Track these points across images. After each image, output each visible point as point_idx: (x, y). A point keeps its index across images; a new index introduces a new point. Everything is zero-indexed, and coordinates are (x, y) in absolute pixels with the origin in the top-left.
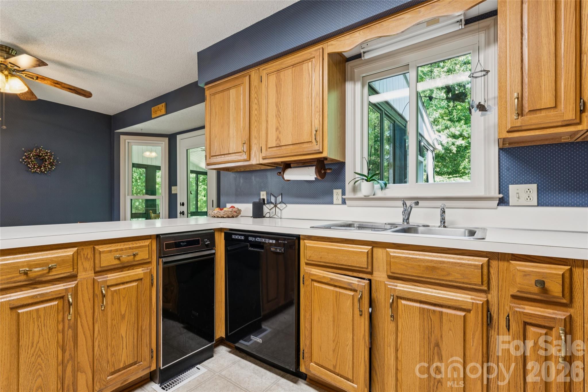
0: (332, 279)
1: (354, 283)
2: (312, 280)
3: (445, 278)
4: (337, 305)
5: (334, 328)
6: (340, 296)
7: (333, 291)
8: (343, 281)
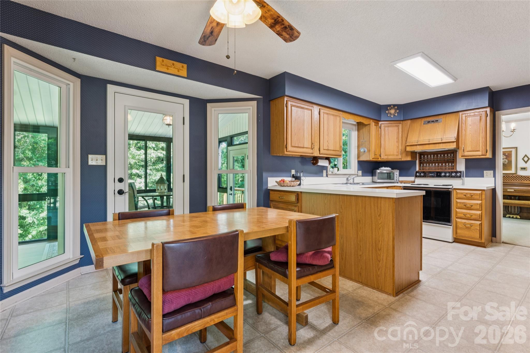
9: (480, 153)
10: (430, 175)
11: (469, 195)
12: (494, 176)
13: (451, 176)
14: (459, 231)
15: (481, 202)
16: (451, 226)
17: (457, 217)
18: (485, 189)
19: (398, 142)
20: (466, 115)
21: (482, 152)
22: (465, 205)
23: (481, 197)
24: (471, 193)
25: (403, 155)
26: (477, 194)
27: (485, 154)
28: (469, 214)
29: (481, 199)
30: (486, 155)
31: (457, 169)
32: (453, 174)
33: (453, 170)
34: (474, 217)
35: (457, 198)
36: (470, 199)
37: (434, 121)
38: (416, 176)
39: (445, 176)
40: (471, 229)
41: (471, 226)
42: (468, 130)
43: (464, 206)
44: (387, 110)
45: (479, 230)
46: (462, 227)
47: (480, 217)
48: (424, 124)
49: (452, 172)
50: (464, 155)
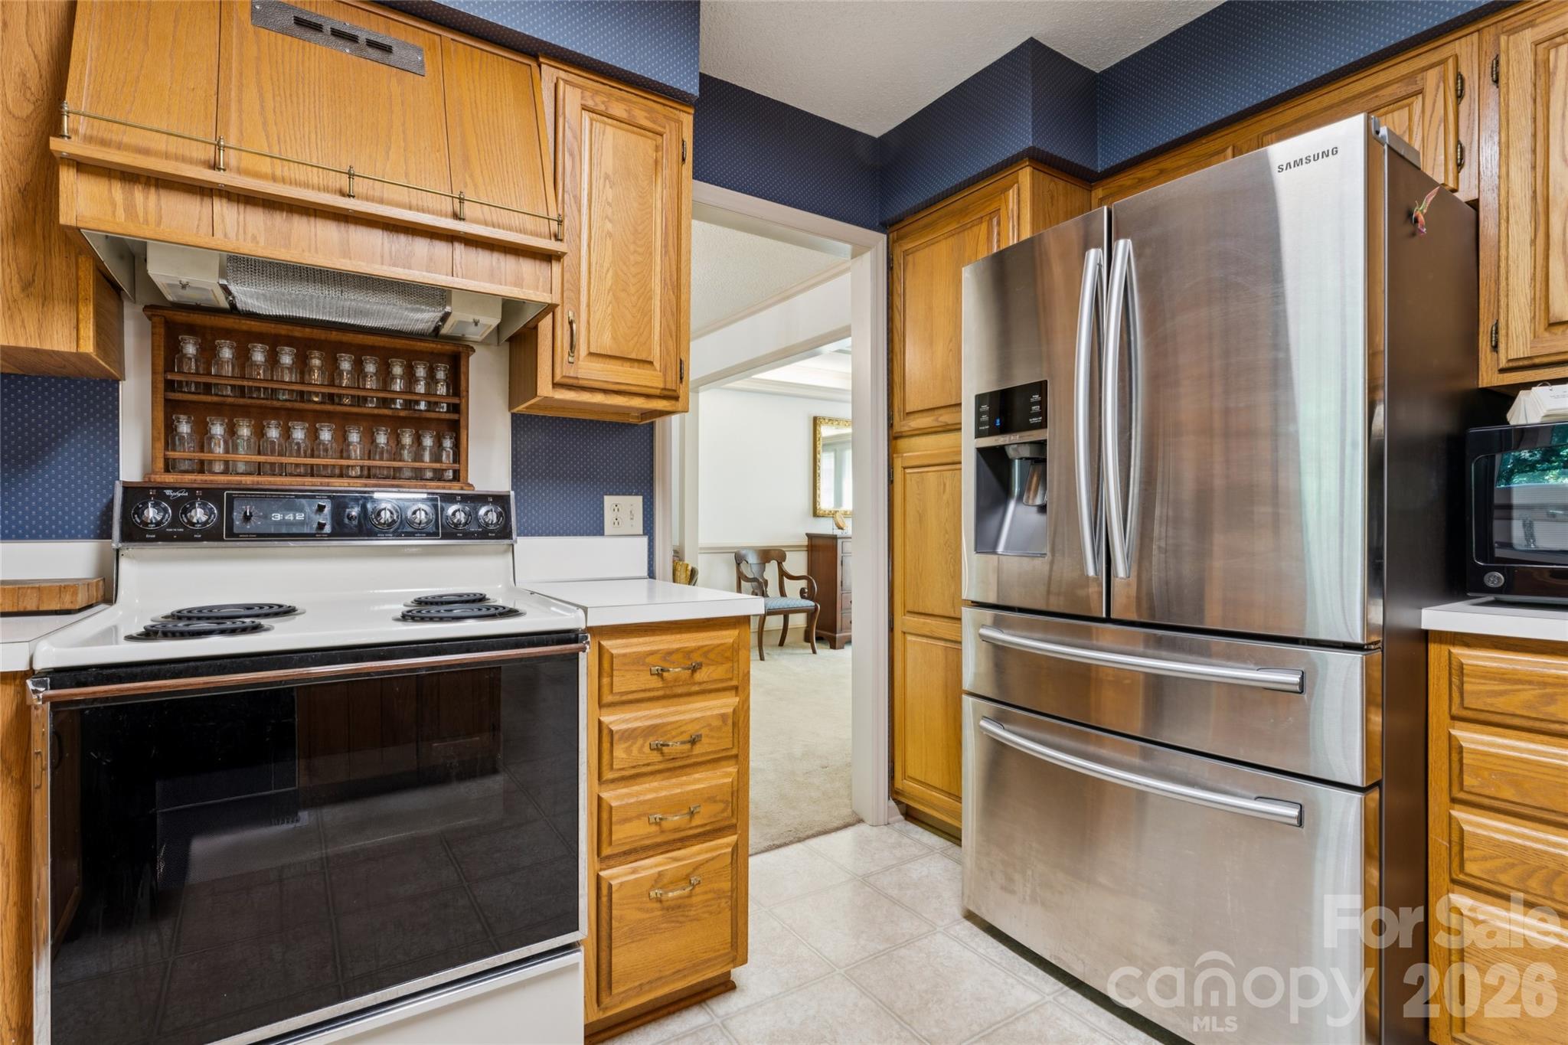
9: (655, 379)
10: (275, 518)
11: (678, 669)
12: (648, 527)
17: (608, 852)
20: (588, 96)
21: (664, 371)
22: (659, 748)
24: (686, 654)
27: (677, 392)
28: (679, 803)
29: (735, 681)
30: (678, 398)
34: (704, 816)
36: (688, 689)
37: (352, 39)
40: (692, 906)
41: (694, 887)
43: (654, 756)
46: (640, 915)
50: (577, 378)
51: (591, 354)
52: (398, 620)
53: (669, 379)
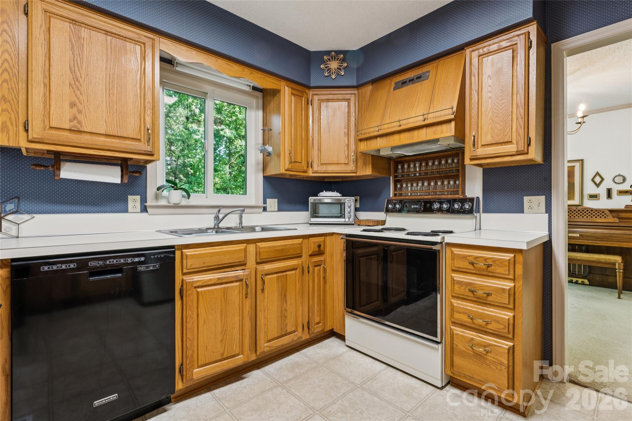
0: (219, 279)
1: (240, 275)
2: (195, 287)
3: (286, 254)
4: (224, 300)
5: (221, 321)
6: (228, 290)
7: (221, 288)
8: (230, 276)
9: (511, 148)
10: (413, 207)
11: (481, 265)
12: (548, 210)
13: (451, 211)
14: (457, 360)
15: (513, 285)
16: (440, 346)
17: (453, 320)
18: (524, 247)
19: (348, 135)
20: (481, 51)
21: (517, 144)
22: (472, 292)
23: (512, 272)
24: (486, 259)
25: (359, 164)
26: (502, 261)
27: (526, 151)
28: (482, 316)
29: (511, 277)
30: (527, 153)
31: (466, 194)
32: (456, 206)
33: (457, 196)
34: (493, 326)
35: (454, 268)
36: (485, 273)
37: (413, 80)
38: (388, 211)
39: (440, 210)
40: (487, 359)
41: (487, 352)
42: (485, 90)
43: (470, 294)
44: (324, 62)
45: (508, 368)
46: (463, 349)
47: (511, 328)
48: (395, 89)
49: (455, 200)
50: (476, 156)
51: (482, 145)
52: (406, 234)
53: (520, 147)
